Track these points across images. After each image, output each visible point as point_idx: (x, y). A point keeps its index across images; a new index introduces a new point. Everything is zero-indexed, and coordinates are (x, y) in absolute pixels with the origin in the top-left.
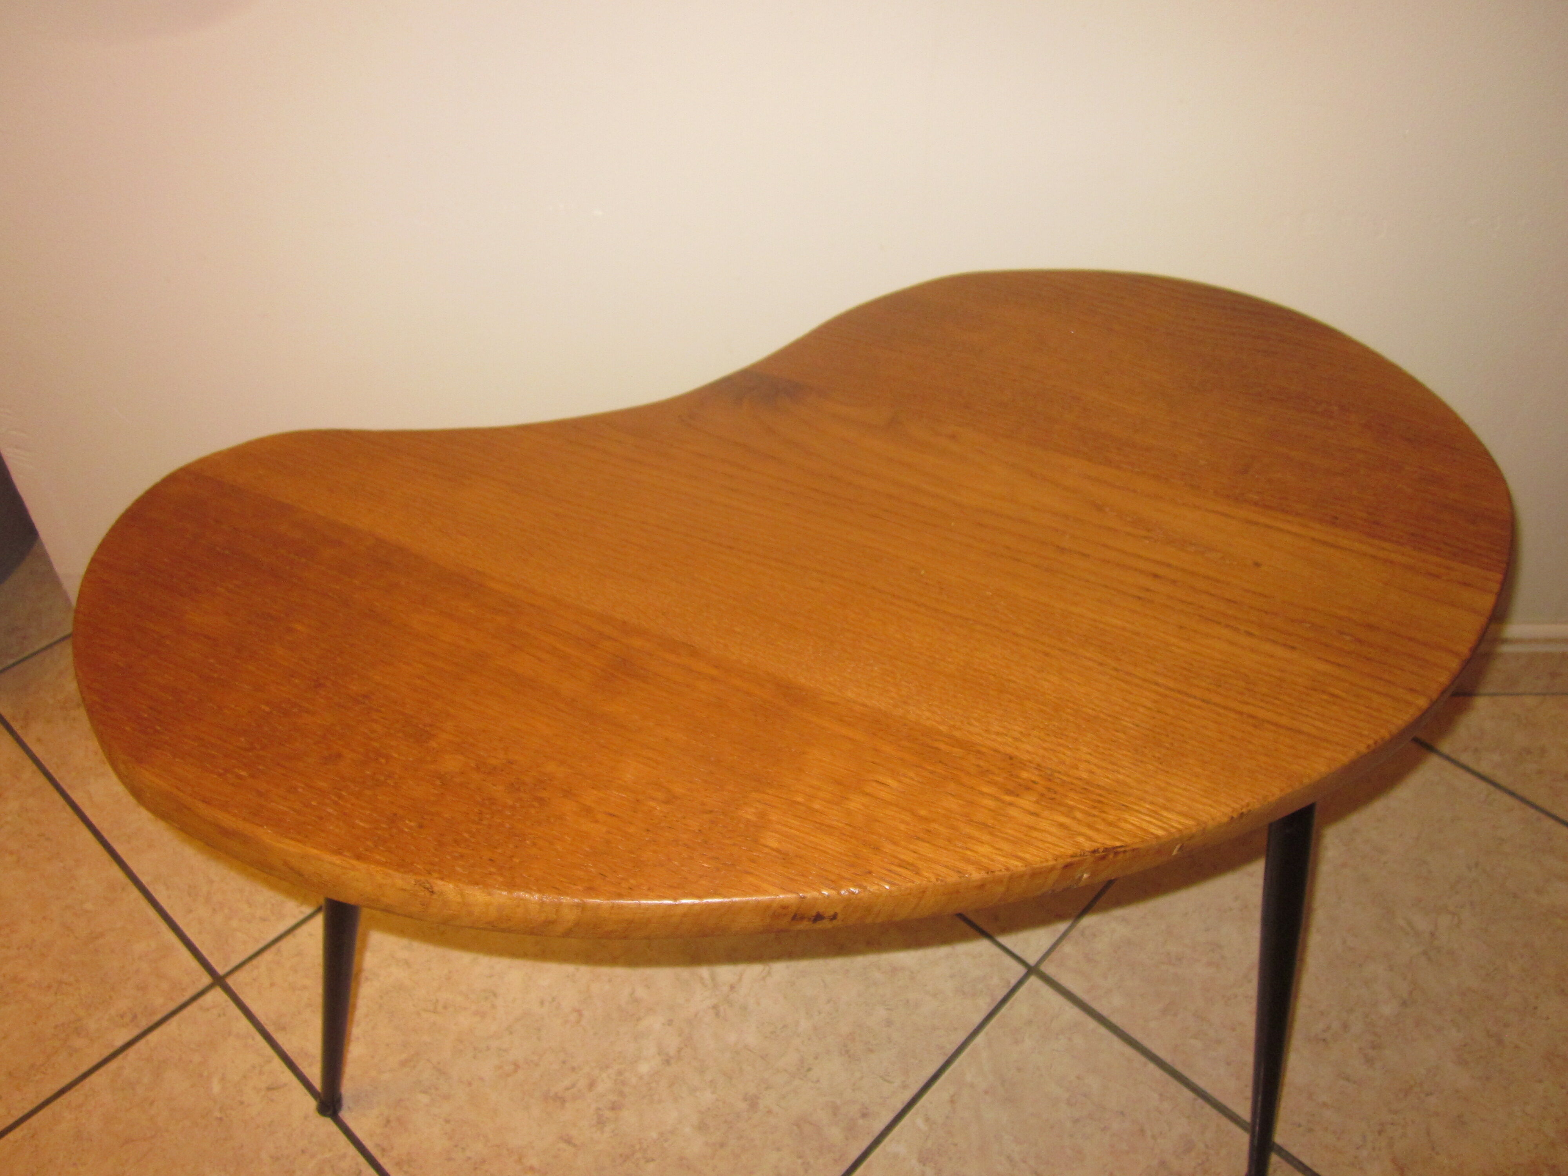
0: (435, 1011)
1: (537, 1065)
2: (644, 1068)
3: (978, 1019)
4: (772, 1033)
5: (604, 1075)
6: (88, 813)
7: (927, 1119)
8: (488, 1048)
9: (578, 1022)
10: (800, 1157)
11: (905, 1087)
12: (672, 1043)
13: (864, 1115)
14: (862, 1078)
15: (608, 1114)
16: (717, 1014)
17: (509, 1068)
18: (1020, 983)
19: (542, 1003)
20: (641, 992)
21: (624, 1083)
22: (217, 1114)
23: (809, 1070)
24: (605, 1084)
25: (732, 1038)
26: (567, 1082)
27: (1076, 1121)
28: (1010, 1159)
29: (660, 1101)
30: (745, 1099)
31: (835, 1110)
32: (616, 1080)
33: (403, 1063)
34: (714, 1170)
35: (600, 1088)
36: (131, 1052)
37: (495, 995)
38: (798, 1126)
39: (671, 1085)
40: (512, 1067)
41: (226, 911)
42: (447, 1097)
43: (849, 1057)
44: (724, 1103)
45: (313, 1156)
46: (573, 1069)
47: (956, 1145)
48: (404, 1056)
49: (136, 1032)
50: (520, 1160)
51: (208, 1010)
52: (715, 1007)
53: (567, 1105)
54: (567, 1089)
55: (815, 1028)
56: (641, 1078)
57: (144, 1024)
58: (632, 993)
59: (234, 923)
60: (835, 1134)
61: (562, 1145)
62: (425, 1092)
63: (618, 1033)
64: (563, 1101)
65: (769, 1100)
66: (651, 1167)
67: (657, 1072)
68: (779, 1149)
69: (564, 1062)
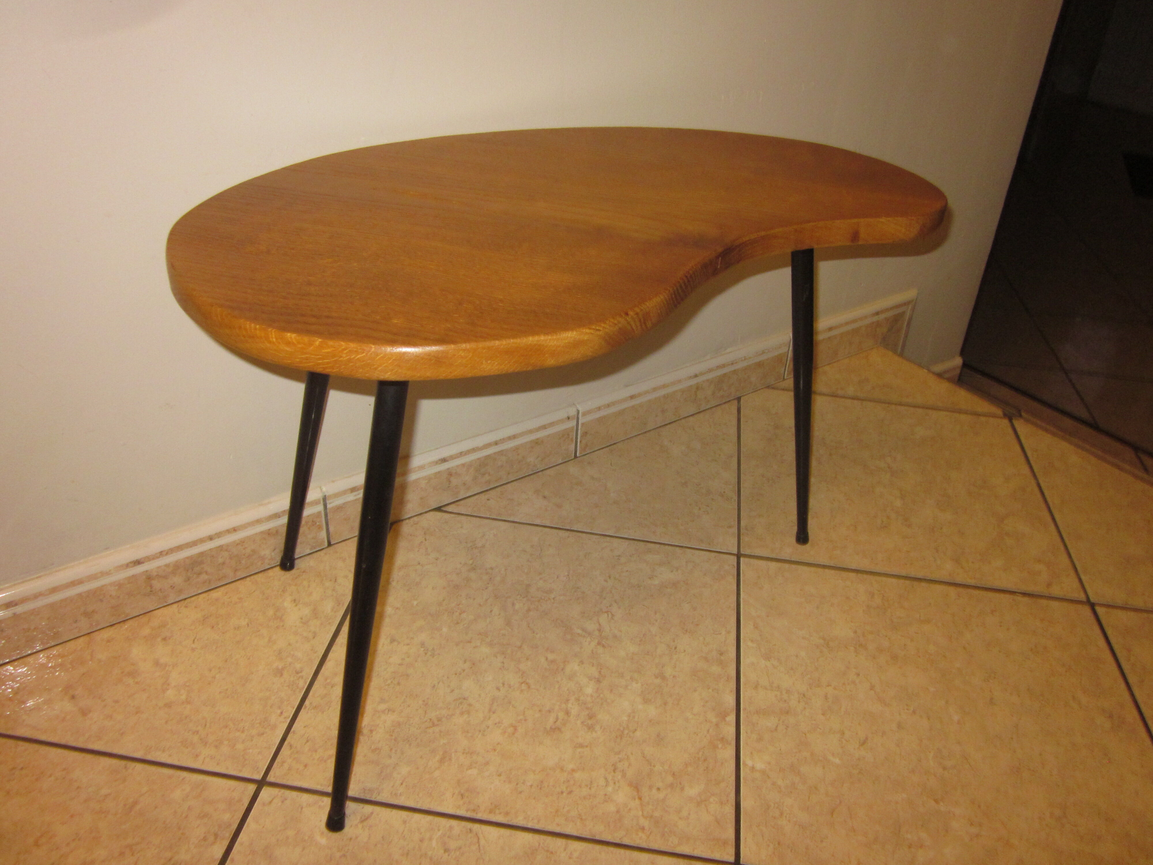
0: (434, 725)
1: (525, 720)
2: (589, 691)
3: (735, 587)
4: (641, 641)
5: (570, 705)
6: (43, 738)
7: (752, 640)
8: (488, 727)
9: (529, 687)
10: (709, 688)
11: (729, 632)
12: (593, 671)
13: (721, 654)
14: (704, 639)
15: (590, 722)
16: (604, 646)
18: (738, 563)
19: (498, 689)
20: (551, 657)
21: (585, 703)
22: (338, 855)
23: (676, 648)
24: (574, 709)
25: (622, 653)
26: (552, 720)
27: (817, 608)
28: (804, 638)
29: (613, 702)
30: (657, 677)
31: (706, 659)
32: (579, 704)
33: (442, 761)
34: (672, 717)
35: (574, 712)
37: (465, 699)
39: (611, 691)
40: (512, 729)
41: (226, 742)
42: (487, 763)
43: (690, 632)
44: (647, 684)
45: (431, 839)
46: (549, 711)
47: (775, 645)
48: (438, 758)
50: (562, 769)
51: (270, 802)
52: (599, 643)
53: (563, 730)
54: (555, 722)
56: (592, 696)
57: (228, 835)
58: (547, 660)
59: (240, 746)
60: (715, 669)
61: (579, 750)
63: (558, 682)
64: (559, 729)
65: (669, 671)
66: (638, 734)
67: (598, 689)
68: (695, 691)
69: (541, 711)
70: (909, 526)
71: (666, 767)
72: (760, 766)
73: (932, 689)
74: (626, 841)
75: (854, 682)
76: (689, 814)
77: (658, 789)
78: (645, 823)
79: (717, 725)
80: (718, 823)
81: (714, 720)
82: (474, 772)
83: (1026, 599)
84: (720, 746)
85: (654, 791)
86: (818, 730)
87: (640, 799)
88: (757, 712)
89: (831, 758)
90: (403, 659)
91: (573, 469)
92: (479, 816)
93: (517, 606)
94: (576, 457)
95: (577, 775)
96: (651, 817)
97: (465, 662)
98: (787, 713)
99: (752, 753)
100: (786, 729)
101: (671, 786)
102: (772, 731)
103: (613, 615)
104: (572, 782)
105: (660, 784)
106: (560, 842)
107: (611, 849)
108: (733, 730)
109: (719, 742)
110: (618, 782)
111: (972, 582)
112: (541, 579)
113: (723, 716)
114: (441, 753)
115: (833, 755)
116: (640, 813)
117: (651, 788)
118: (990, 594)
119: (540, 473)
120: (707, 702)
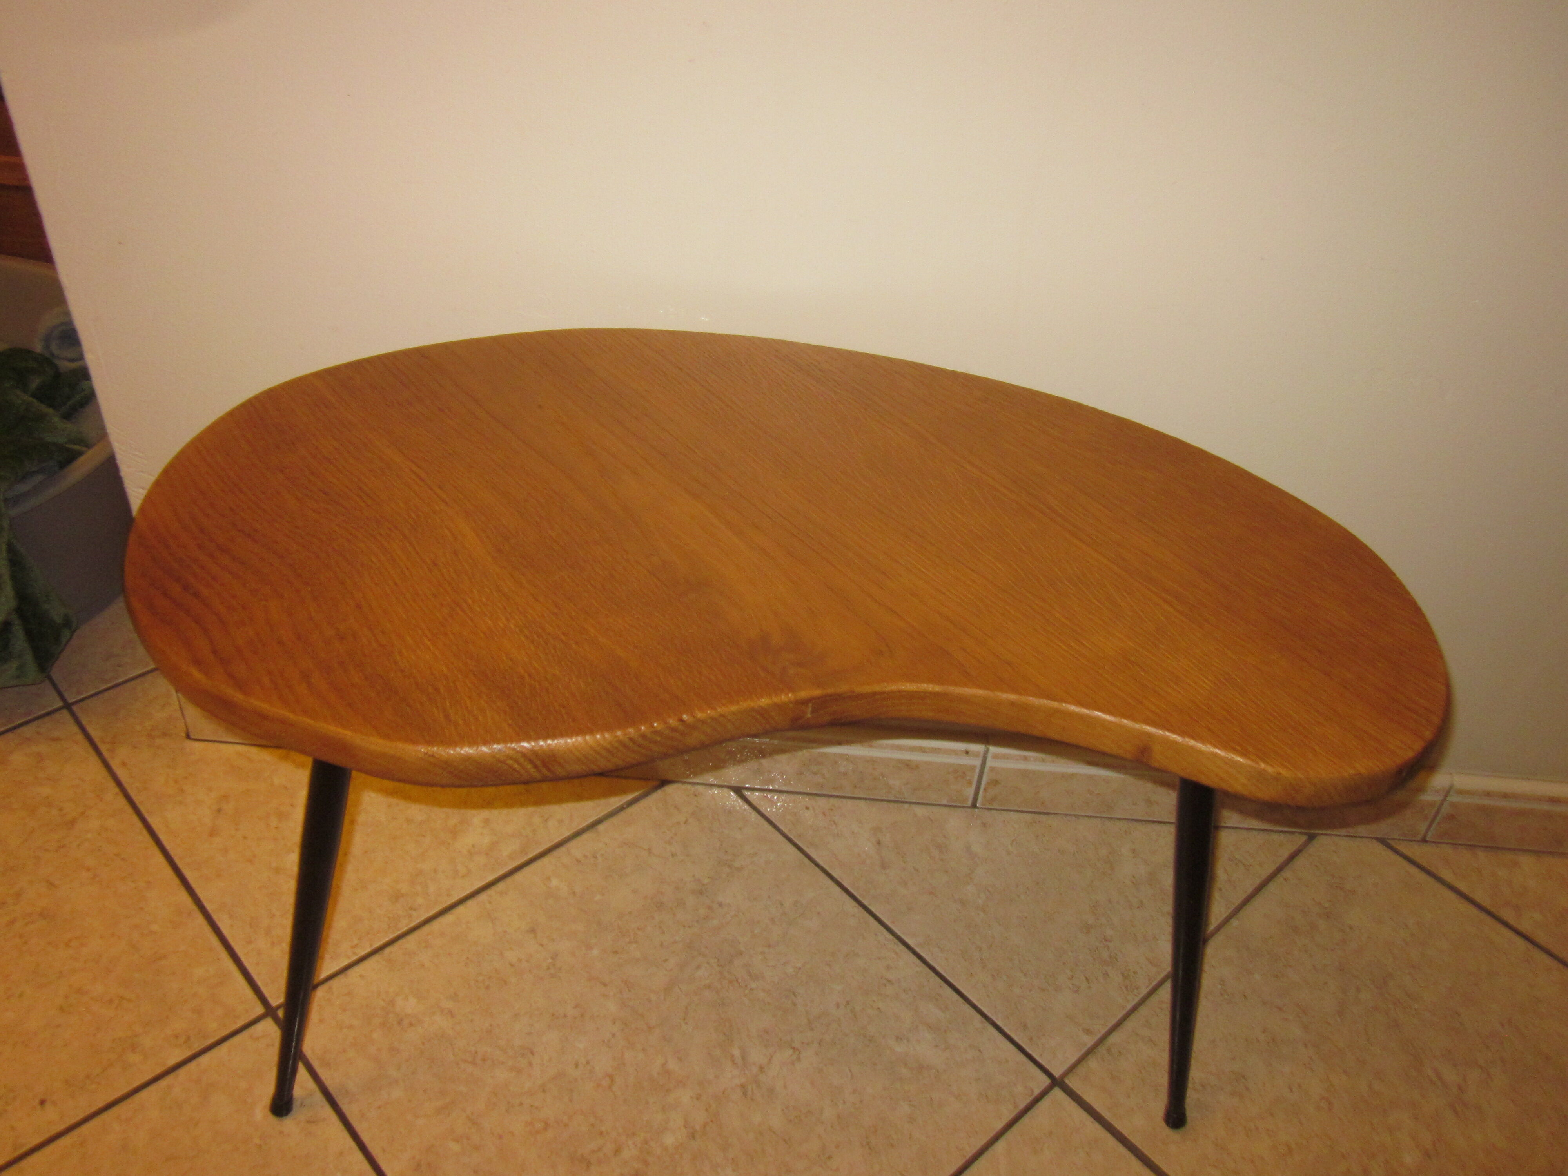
0: (474, 1063)
2: (669, 1140)
3: (999, 1125)
4: (796, 1117)
5: (630, 1142)
8: (521, 1104)
9: (610, 1087)
12: (699, 1117)
16: (745, 1094)
17: (539, 1126)
18: (1044, 1093)
19: (577, 1065)
20: (672, 1065)
21: (648, 1152)
22: (257, 1141)
23: (830, 1157)
24: (630, 1151)
25: (757, 1118)
26: (594, 1146)
32: (641, 1149)
33: (439, 1110)
35: (626, 1154)
36: (182, 1072)
37: (532, 1053)
39: (694, 1159)
40: (542, 1125)
42: (477, 1148)
43: (870, 1149)
46: (601, 1133)
48: (439, 1104)
49: (188, 1053)
51: (258, 1039)
52: (743, 1086)
53: (592, 1168)
54: (593, 1152)
55: (839, 1117)
56: (665, 1149)
57: (197, 1047)
58: (663, 1065)
62: (456, 1140)
63: (647, 1103)
64: (589, 1165)
67: (682, 1145)
69: (593, 1125)
82: (455, 1147)
90: (520, 960)
91: (955, 822)
93: (699, 973)
94: (974, 805)
97: (576, 1006)
103: (799, 1059)
112: (763, 953)
114: (447, 1101)
119: (906, 806)
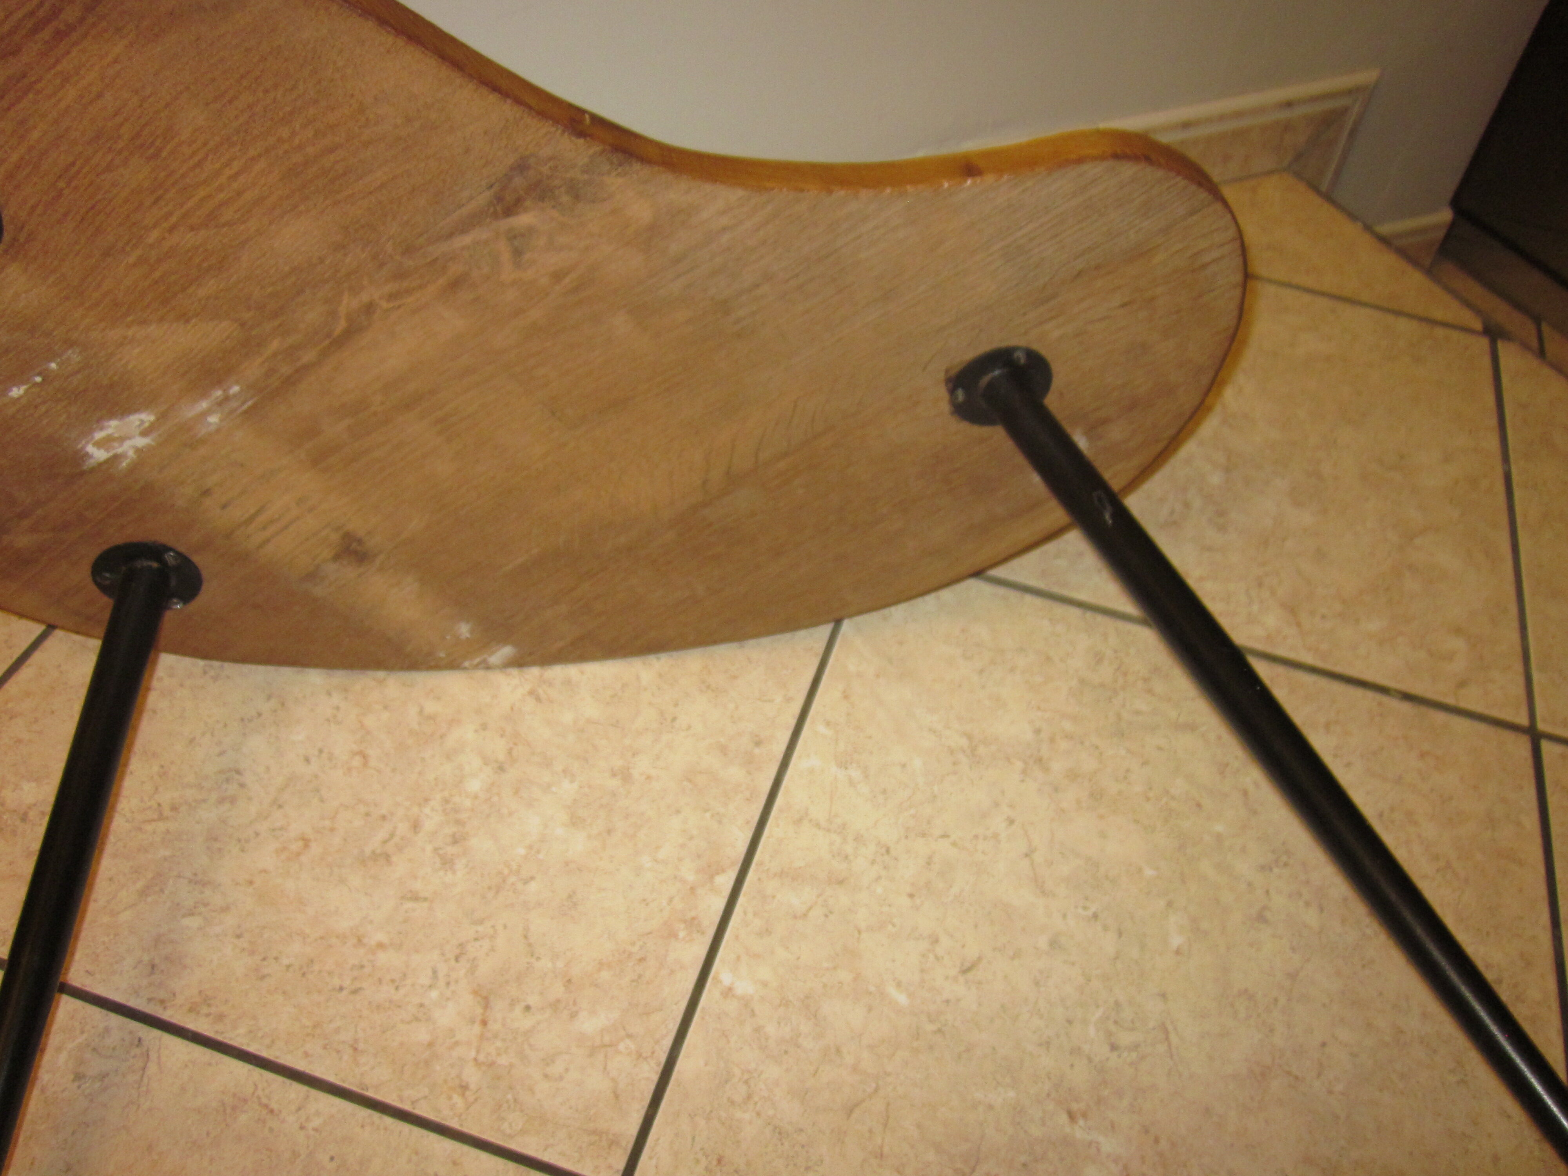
0: (161, 818)
1: (332, 830)
2: (474, 785)
4: (613, 696)
5: (427, 810)
7: (828, 724)
8: (257, 834)
9: (365, 764)
10: (706, 811)
11: (788, 700)
12: (498, 747)
13: (758, 744)
14: (737, 708)
15: (451, 850)
16: (538, 699)
17: (295, 846)
19: (307, 760)
21: (456, 811)
23: (674, 719)
24: (432, 819)
25: (568, 717)
26: (382, 835)
27: (981, 671)
28: (932, 730)
29: (511, 814)
30: (614, 775)
31: (723, 750)
32: (444, 810)
33: (144, 893)
34: (612, 861)
35: (429, 825)
37: (238, 772)
38: (690, 781)
39: (517, 792)
40: (301, 843)
42: (226, 909)
43: (713, 691)
44: (590, 787)
46: (384, 818)
47: (870, 737)
48: (140, 885)
50: (360, 942)
52: (532, 693)
53: (394, 859)
54: (385, 842)
55: (660, 676)
56: (476, 797)
58: (421, 712)
60: (735, 773)
61: (409, 905)
63: (423, 760)
64: (387, 857)
65: (642, 766)
66: (533, 886)
67: (493, 784)
68: (678, 812)
69: (368, 814)
70: (1222, 528)
71: (560, 964)
72: (745, 987)
73: (1149, 872)
74: (423, 1111)
75: (996, 836)
76: (567, 1070)
77: (528, 1008)
78: (472, 1076)
79: (693, 889)
80: (617, 1096)
81: (691, 877)
83: (1405, 707)
84: (682, 934)
85: (518, 1010)
86: (890, 927)
87: (484, 1023)
88: (781, 874)
89: (892, 991)
92: (166, 1015)
95: (383, 957)
96: (492, 1064)
98: (841, 882)
99: (738, 958)
100: (826, 916)
101: (555, 1006)
102: (795, 917)
104: (367, 970)
105: (533, 1000)
106: (297, 1090)
107: (389, 1121)
108: (719, 904)
109: (682, 926)
110: (457, 982)
111: (1308, 658)
113: (710, 872)
114: (150, 875)
115: (899, 985)
116: (473, 1054)
117: (513, 1003)
118: (1337, 687)
120: (691, 838)
